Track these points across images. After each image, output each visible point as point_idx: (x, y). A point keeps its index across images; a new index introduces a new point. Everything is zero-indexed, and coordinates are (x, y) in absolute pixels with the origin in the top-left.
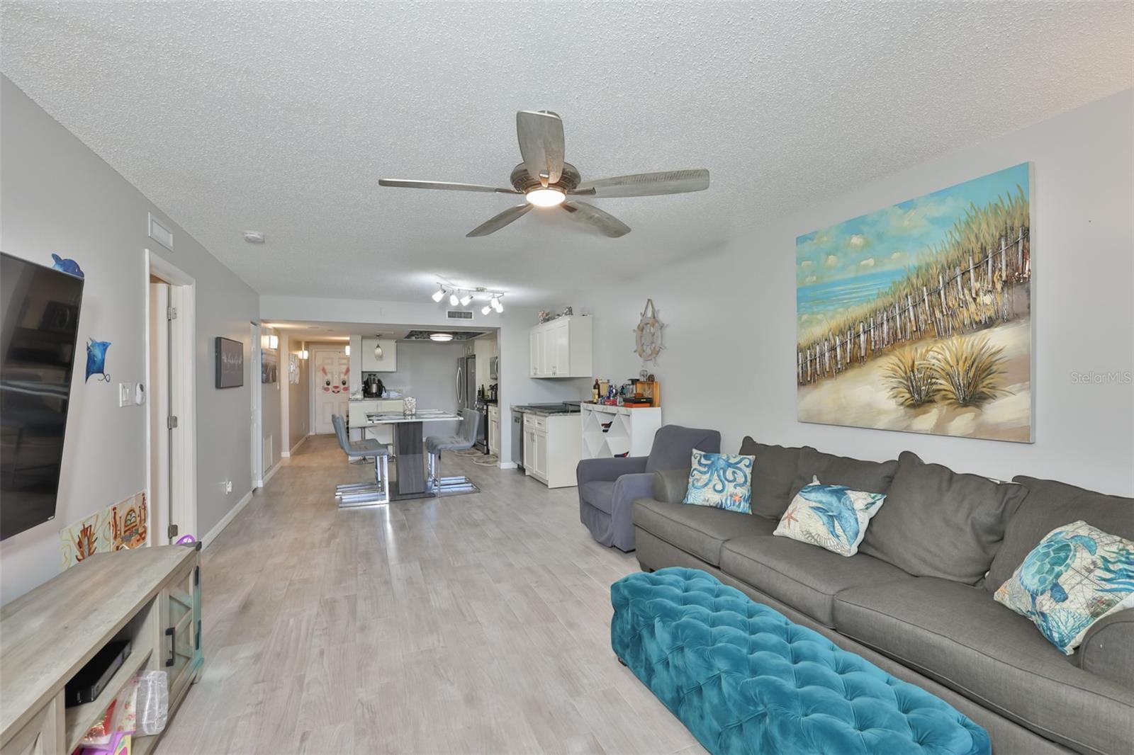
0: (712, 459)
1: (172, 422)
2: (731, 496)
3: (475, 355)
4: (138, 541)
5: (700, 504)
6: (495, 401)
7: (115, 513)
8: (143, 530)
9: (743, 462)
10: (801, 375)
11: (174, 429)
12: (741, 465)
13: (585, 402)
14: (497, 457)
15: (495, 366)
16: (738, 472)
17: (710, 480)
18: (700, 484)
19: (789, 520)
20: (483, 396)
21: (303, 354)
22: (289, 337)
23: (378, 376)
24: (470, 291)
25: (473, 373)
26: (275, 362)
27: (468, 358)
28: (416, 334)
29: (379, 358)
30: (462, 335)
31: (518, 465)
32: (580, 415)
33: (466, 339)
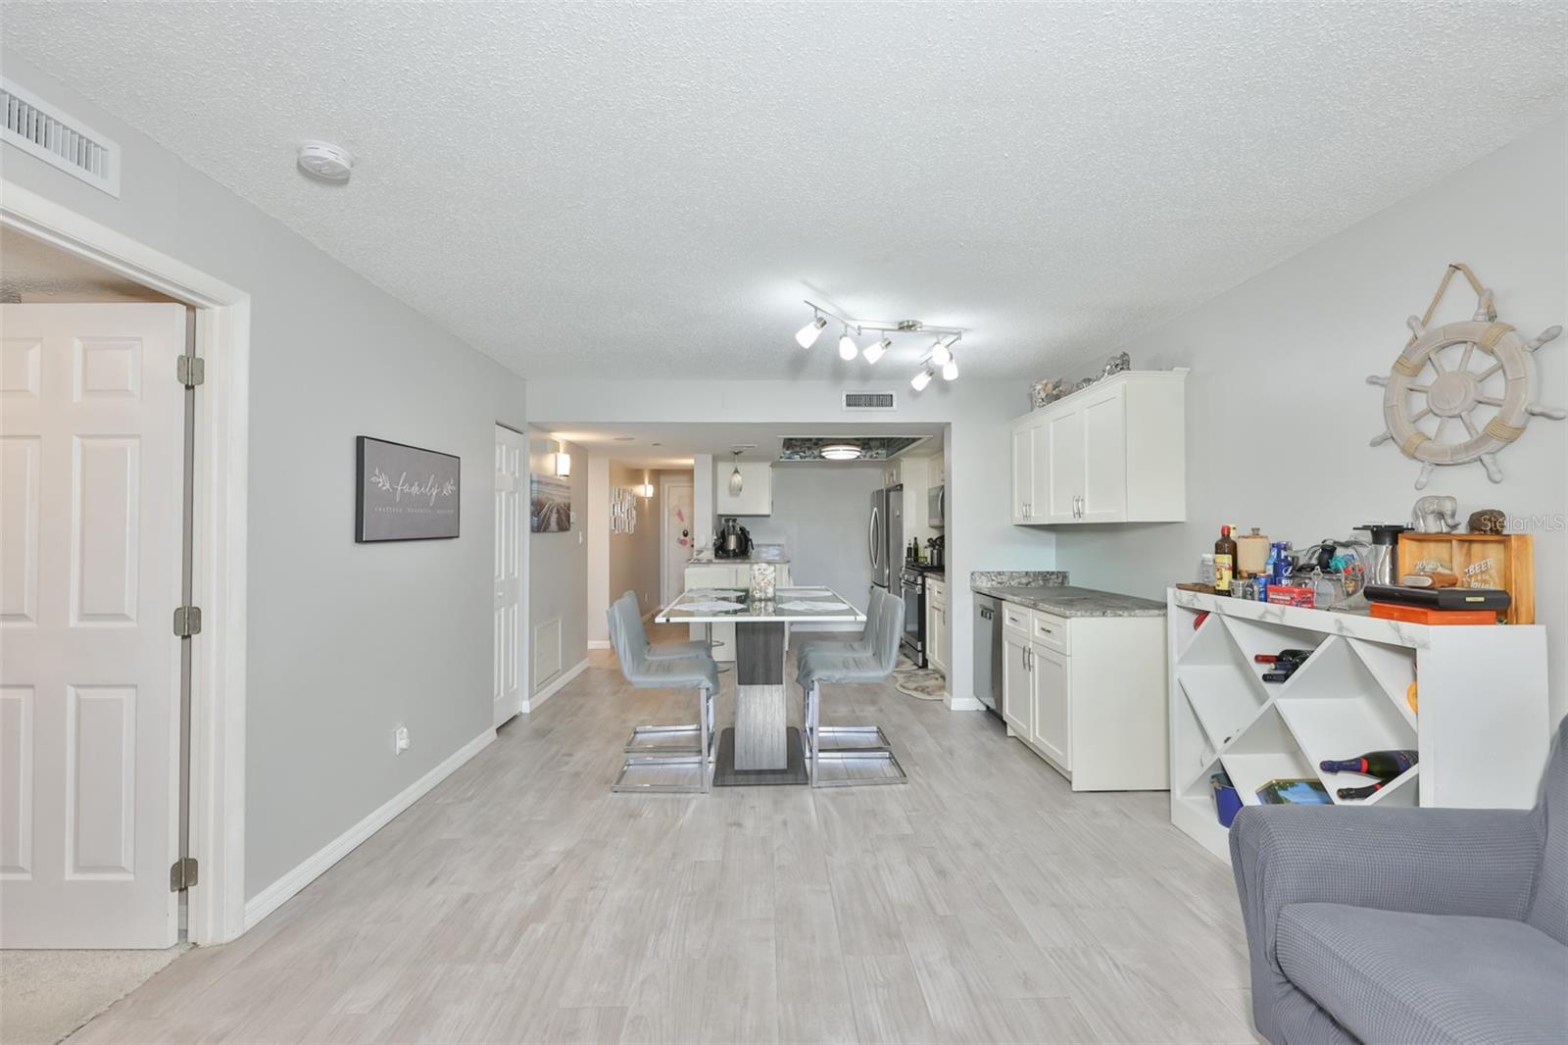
1: (188, 622)
3: (901, 486)
6: (939, 568)
11: (195, 637)
13: (1181, 587)
14: (943, 677)
15: (940, 503)
20: (916, 560)
21: (646, 490)
22: (610, 461)
23: (741, 522)
24: (884, 330)
25: (898, 516)
26: (569, 498)
27: (888, 491)
28: (796, 446)
29: (736, 491)
30: (878, 448)
31: (988, 707)
32: (1165, 615)
33: (887, 456)
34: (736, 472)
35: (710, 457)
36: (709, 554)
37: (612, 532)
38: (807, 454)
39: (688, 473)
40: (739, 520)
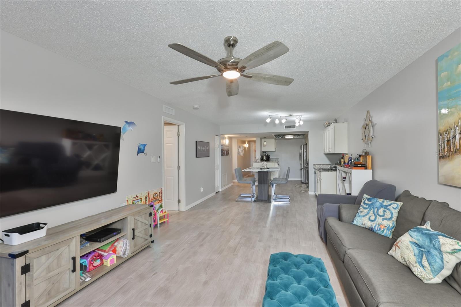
0: (373, 201)
1: (179, 168)
2: (379, 225)
3: (307, 144)
4: (158, 202)
5: (359, 225)
7: (149, 193)
8: (161, 199)
9: (392, 206)
10: (441, 151)
11: (180, 170)
12: (390, 207)
16: (387, 211)
17: (368, 213)
18: (362, 214)
19: (396, 247)
21: (246, 145)
22: (238, 140)
23: (267, 153)
24: (285, 116)
26: (228, 148)
29: (265, 146)
32: (336, 172)
34: (265, 142)
35: (259, 139)
36: (259, 160)
37: (238, 155)
39: (254, 141)
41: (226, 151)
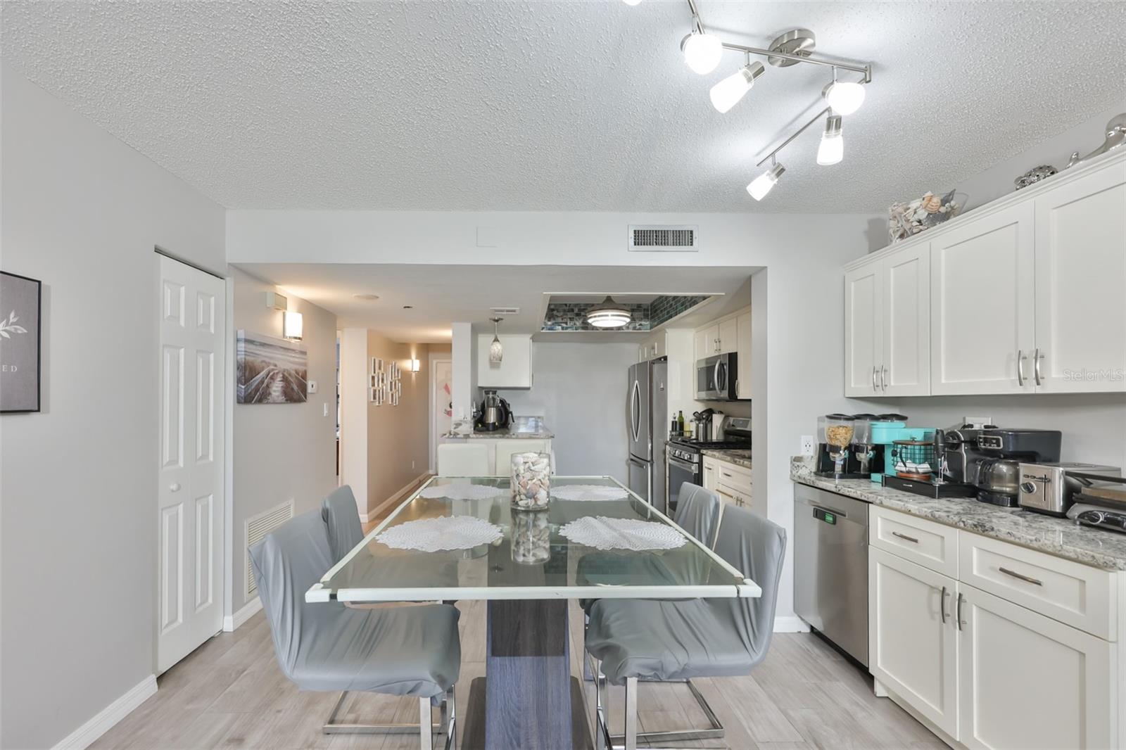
3: (665, 358)
20: (681, 434)
21: (413, 364)
22: (369, 332)
23: (501, 395)
24: (750, 50)
25: (663, 389)
26: (305, 364)
27: (653, 363)
28: (557, 316)
29: (495, 362)
30: (641, 319)
31: (812, 628)
33: (651, 329)
34: (496, 340)
35: (468, 326)
36: (468, 427)
37: (369, 404)
38: (569, 325)
39: (444, 347)
40: (499, 392)
41: (285, 379)
